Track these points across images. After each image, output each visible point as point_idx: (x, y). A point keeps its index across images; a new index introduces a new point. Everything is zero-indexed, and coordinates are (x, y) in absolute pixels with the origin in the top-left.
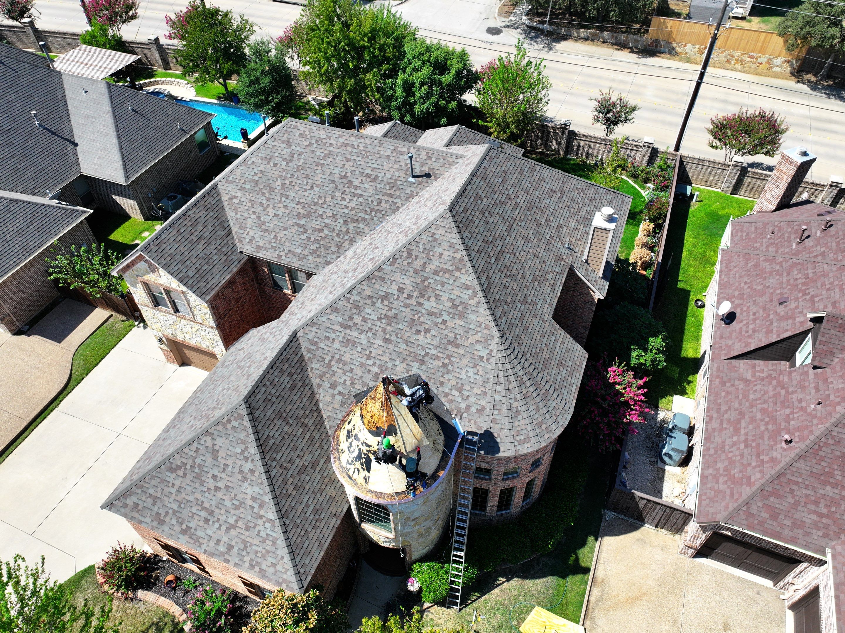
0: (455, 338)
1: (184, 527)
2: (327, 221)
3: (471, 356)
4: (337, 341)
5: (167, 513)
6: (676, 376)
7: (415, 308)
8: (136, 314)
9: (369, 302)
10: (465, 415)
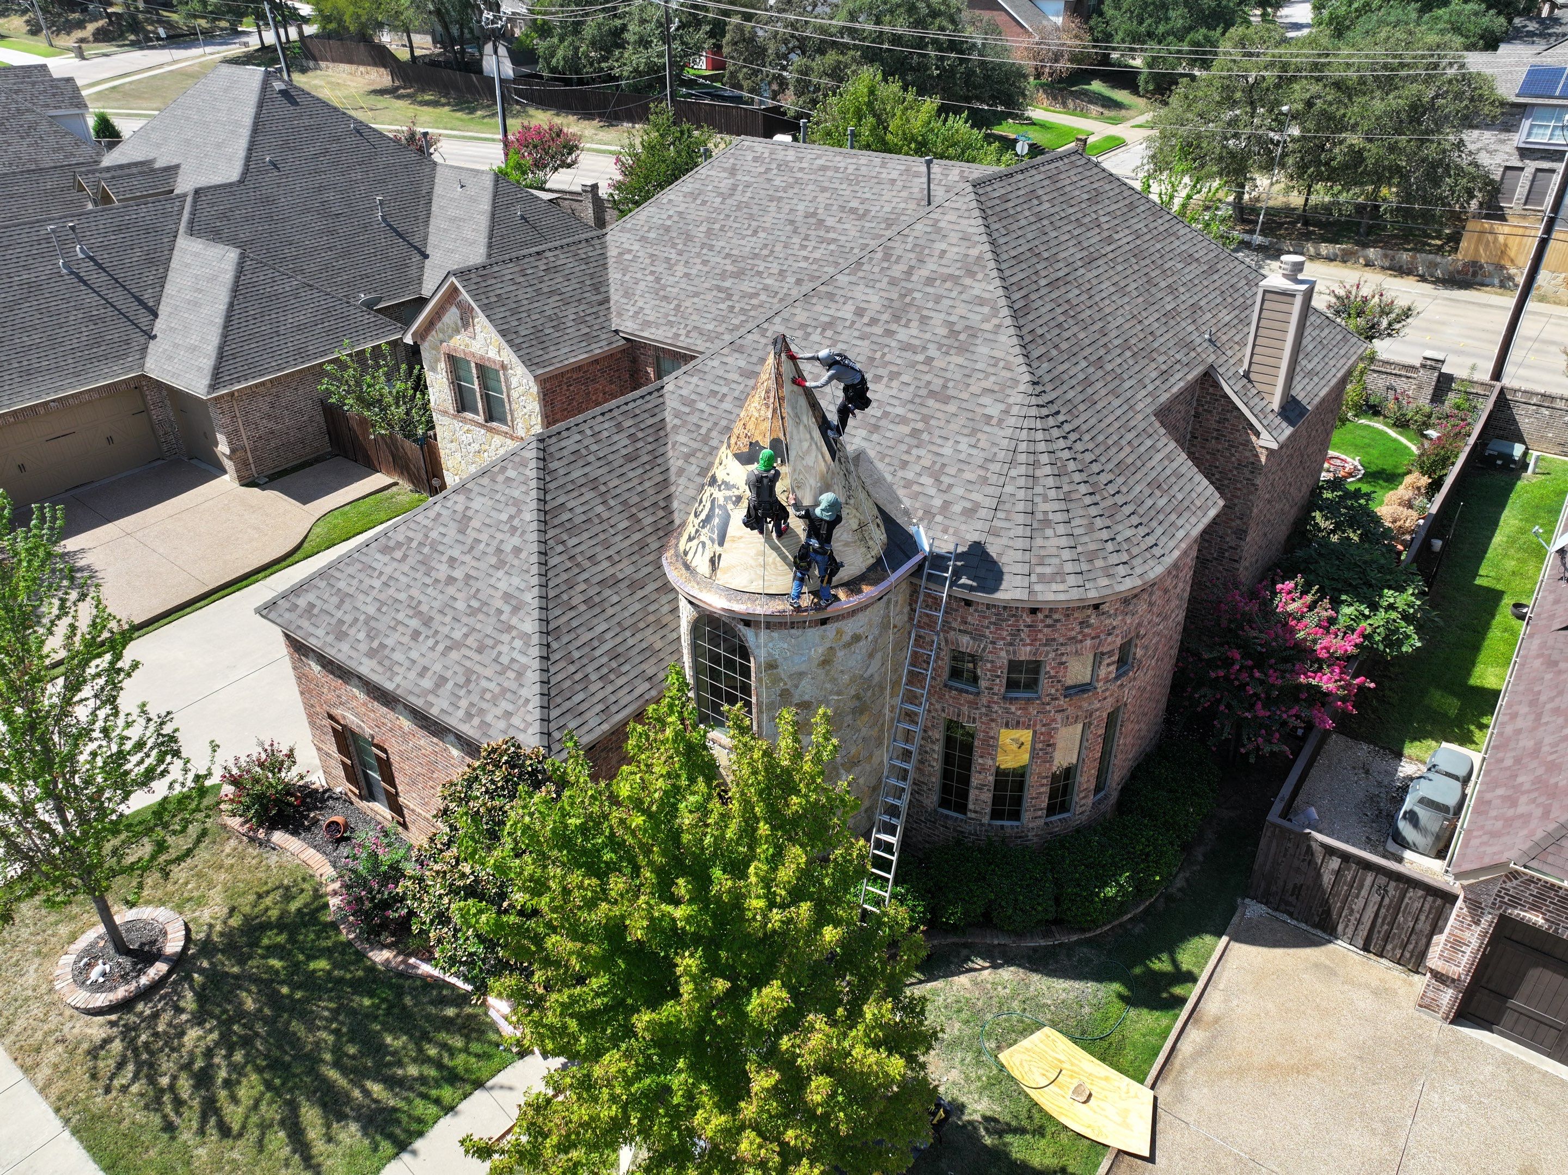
0: (945, 387)
1: (375, 645)
2: (769, 281)
3: (970, 415)
4: (729, 399)
5: (356, 620)
6: (1453, 712)
7: (880, 340)
8: (435, 482)
10: (939, 518)
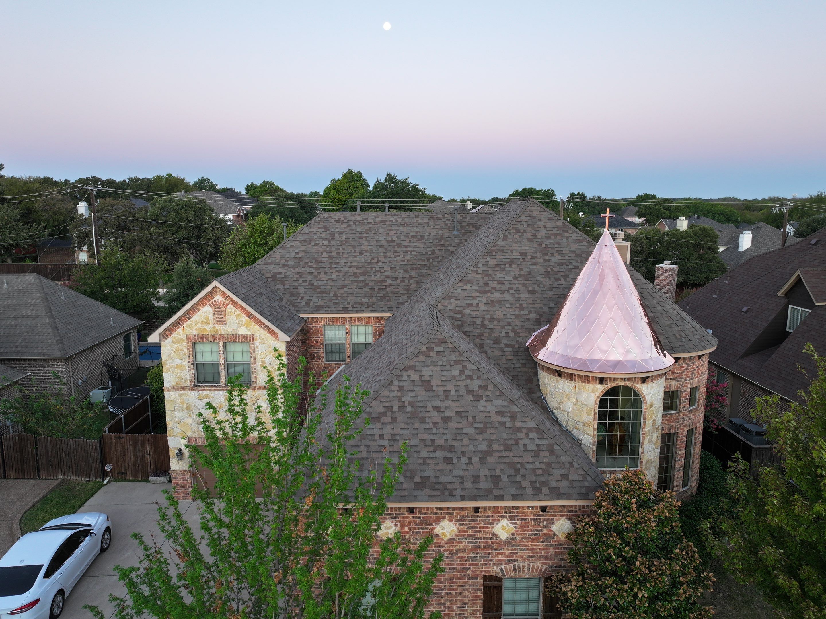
4: (481, 305)
8: (108, 468)
9: (496, 269)
